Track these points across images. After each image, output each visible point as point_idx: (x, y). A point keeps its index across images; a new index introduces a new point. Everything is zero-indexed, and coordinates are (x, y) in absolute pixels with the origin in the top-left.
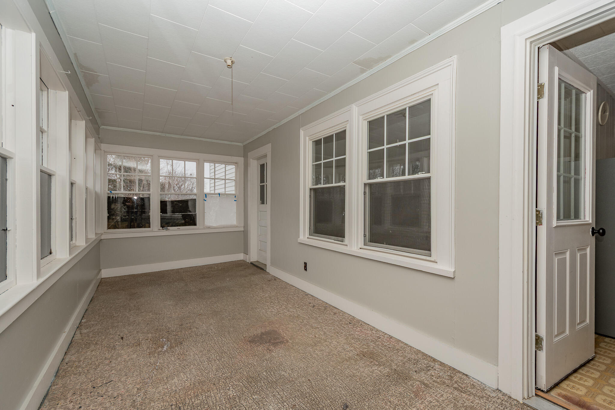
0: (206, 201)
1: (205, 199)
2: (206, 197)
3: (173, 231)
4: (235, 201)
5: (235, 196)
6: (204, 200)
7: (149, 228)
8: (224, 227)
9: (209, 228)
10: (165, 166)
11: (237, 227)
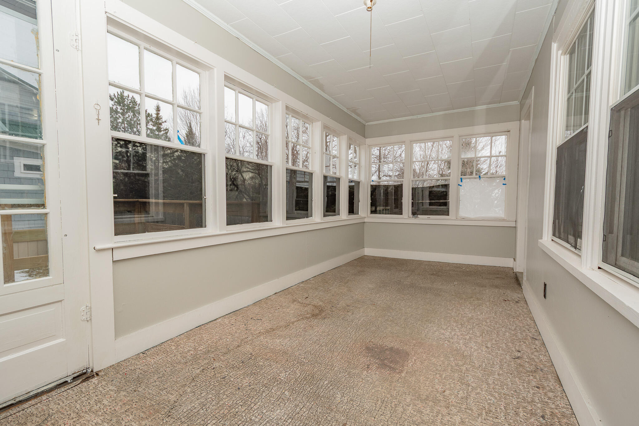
0: (461, 186)
1: (461, 184)
2: (462, 181)
3: (423, 219)
4: (504, 184)
5: (504, 178)
6: (459, 185)
7: (402, 215)
8: (483, 220)
9: (463, 219)
10: (418, 150)
11: (504, 220)
